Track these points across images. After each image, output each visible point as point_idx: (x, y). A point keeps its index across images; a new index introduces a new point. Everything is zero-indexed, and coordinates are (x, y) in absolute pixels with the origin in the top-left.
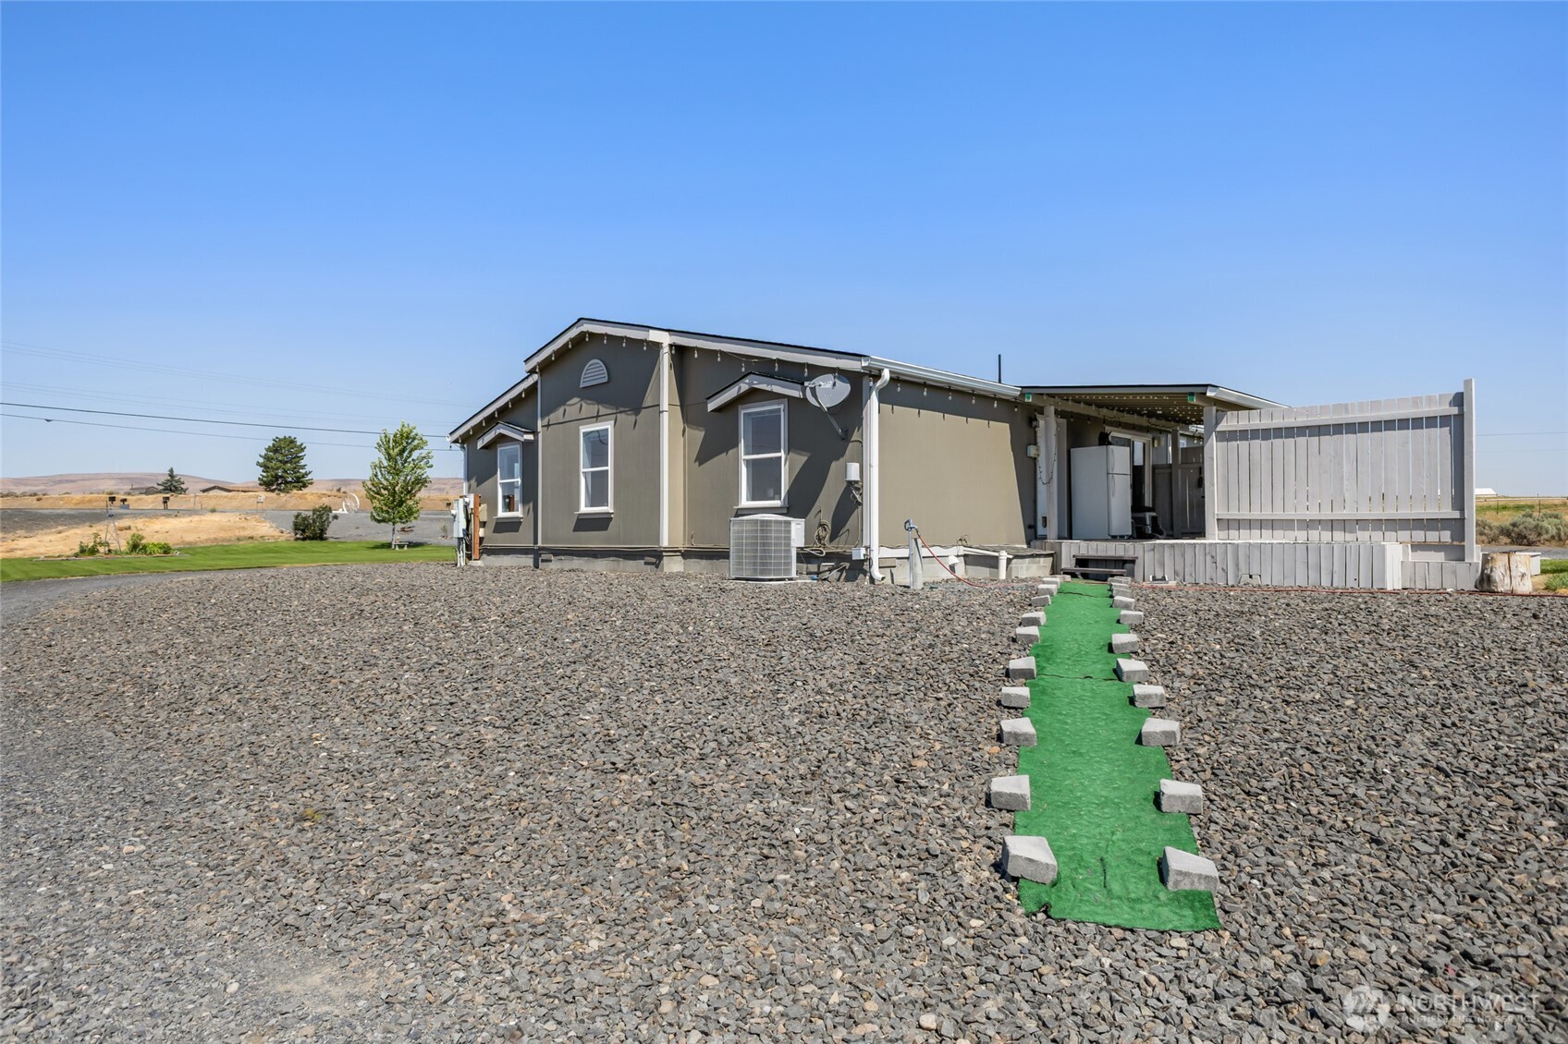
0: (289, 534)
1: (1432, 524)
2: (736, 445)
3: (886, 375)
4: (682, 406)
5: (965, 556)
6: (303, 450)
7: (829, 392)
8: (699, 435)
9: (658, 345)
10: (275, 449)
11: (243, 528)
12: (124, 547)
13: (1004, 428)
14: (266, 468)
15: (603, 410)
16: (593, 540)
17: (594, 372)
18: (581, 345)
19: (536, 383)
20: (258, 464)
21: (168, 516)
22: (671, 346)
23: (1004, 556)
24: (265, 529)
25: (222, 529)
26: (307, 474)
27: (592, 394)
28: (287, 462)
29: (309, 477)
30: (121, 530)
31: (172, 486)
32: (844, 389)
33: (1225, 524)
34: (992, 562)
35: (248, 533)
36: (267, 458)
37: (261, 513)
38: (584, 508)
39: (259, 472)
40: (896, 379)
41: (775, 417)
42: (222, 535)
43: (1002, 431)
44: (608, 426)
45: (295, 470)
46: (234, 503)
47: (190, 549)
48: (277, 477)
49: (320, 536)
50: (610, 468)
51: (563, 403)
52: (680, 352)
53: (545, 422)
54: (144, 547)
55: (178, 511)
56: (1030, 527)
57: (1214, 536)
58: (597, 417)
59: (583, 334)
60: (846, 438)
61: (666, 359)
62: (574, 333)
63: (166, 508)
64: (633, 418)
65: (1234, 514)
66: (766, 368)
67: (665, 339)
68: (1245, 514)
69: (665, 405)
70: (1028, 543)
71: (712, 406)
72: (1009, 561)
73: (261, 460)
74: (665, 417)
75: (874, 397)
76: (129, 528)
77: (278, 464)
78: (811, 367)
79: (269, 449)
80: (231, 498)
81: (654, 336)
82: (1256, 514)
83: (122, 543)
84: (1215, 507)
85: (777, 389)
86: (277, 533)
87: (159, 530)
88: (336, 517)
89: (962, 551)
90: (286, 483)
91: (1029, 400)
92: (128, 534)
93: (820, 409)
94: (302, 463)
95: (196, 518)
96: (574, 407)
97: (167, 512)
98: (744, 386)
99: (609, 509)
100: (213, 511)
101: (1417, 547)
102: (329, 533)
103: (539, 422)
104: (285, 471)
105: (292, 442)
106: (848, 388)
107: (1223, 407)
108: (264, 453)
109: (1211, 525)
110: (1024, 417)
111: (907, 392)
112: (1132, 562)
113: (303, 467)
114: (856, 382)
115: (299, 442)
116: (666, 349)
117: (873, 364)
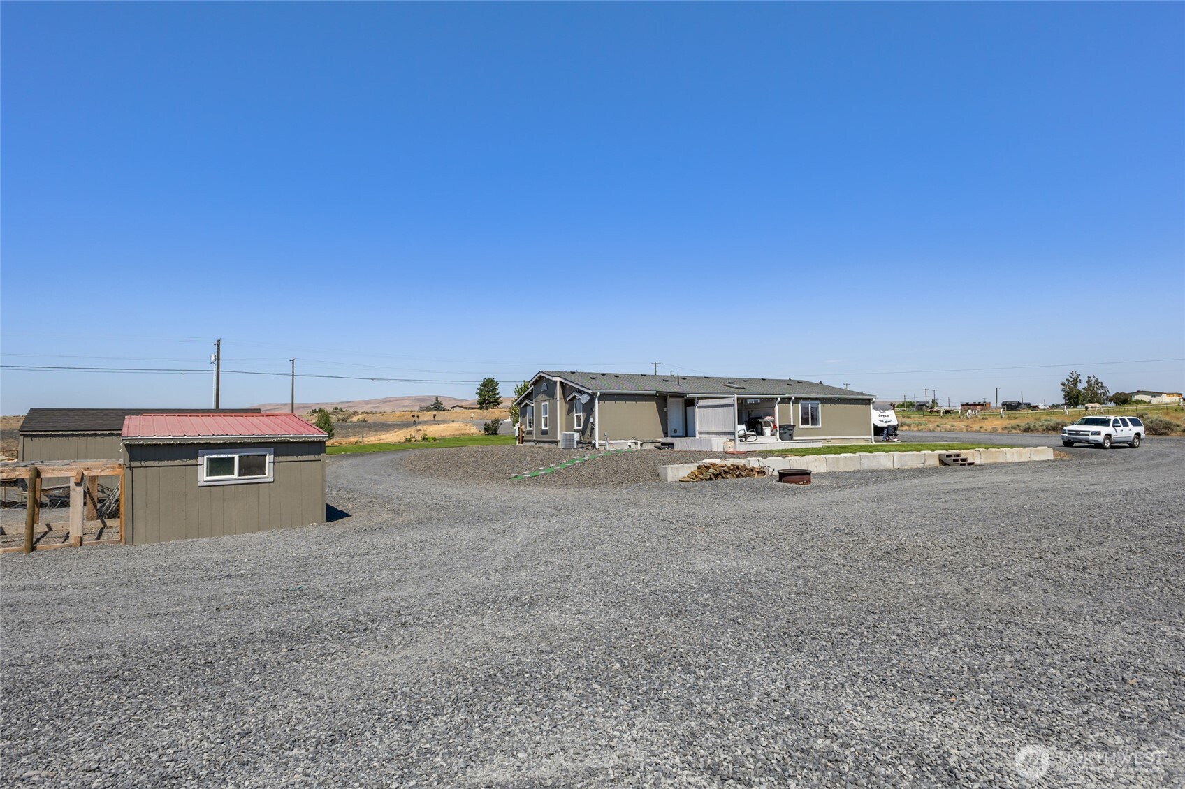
0: (482, 432)
1: (731, 434)
2: (573, 410)
3: (599, 393)
4: (562, 396)
5: (633, 442)
6: (497, 385)
7: (585, 399)
8: (568, 406)
9: (556, 381)
10: (484, 385)
11: (465, 429)
12: (420, 439)
14: (480, 395)
15: (546, 398)
16: (545, 438)
17: (544, 387)
18: (541, 379)
20: (477, 393)
21: (436, 424)
22: (560, 381)
23: (640, 442)
24: (474, 430)
25: (456, 430)
26: (500, 398)
27: (544, 393)
28: (490, 392)
29: (501, 399)
30: (418, 430)
31: (437, 407)
33: (700, 433)
34: (637, 444)
35: (466, 432)
36: (480, 389)
37: (472, 422)
38: (543, 428)
39: (477, 397)
40: (603, 394)
42: (456, 433)
43: (653, 405)
44: (547, 403)
45: (494, 395)
46: (464, 416)
47: (444, 439)
48: (485, 400)
49: (495, 433)
50: (548, 416)
51: (538, 395)
52: (562, 384)
54: (427, 439)
55: (439, 421)
56: (666, 433)
57: (697, 436)
58: (545, 400)
60: (591, 411)
61: (558, 385)
63: (435, 420)
64: (552, 401)
65: (703, 430)
66: (575, 390)
67: (558, 379)
68: (705, 430)
69: (558, 399)
71: (568, 400)
73: (478, 391)
74: (558, 402)
75: (596, 399)
76: (421, 430)
77: (486, 393)
78: (583, 391)
79: (481, 385)
80: (463, 413)
81: (554, 379)
82: (708, 430)
83: (419, 437)
84: (698, 428)
85: (578, 396)
86: (478, 432)
87: (434, 431)
88: (501, 424)
90: (490, 403)
91: (660, 395)
92: (421, 433)
93: (582, 403)
94: (497, 392)
95: (446, 425)
96: (540, 396)
97: (435, 422)
98: (574, 395)
99: (547, 428)
100: (453, 421)
102: (499, 432)
103: (534, 400)
104: (489, 397)
105: (491, 381)
106: (589, 397)
107: (699, 399)
108: (479, 387)
109: (697, 433)
110: (662, 399)
111: (605, 397)
112: (673, 444)
113: (498, 394)
114: (592, 396)
115: (495, 381)
116: (558, 382)
117: (595, 391)
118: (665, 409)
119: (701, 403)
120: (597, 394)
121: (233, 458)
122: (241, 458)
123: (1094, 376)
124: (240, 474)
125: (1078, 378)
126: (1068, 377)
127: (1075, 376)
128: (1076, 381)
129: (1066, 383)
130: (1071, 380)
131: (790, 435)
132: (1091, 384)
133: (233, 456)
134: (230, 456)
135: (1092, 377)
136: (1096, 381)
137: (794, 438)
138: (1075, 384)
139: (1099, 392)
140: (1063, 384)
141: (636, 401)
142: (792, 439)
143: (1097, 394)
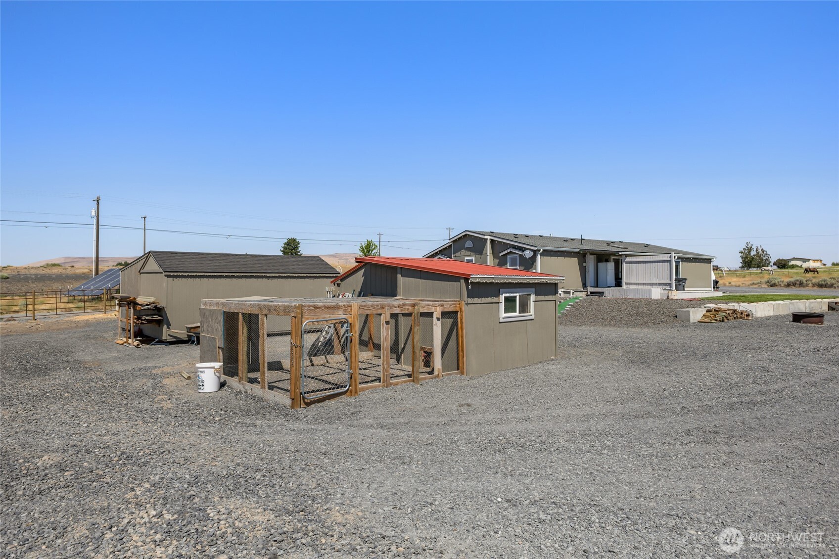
1: (666, 284)
2: (507, 264)
3: (542, 250)
4: (493, 254)
5: (564, 291)
6: (299, 244)
7: (528, 254)
8: (497, 261)
9: (487, 239)
10: (288, 244)
13: (576, 259)
15: (472, 254)
17: (469, 244)
18: (465, 237)
19: (451, 245)
20: (281, 250)
22: (490, 239)
23: (572, 291)
27: (468, 249)
28: (293, 250)
32: (532, 253)
33: (627, 284)
34: (569, 293)
36: (284, 248)
40: (544, 251)
41: (516, 258)
43: (575, 260)
44: (473, 258)
51: (460, 251)
52: (492, 241)
53: (455, 255)
56: (584, 284)
57: (624, 287)
58: (470, 255)
59: (466, 235)
60: (533, 264)
61: (489, 242)
62: (464, 234)
64: (480, 256)
65: (628, 281)
66: (514, 247)
67: (488, 237)
68: (631, 282)
69: (488, 254)
70: (583, 288)
71: (500, 255)
72: (573, 293)
73: (282, 249)
74: (489, 257)
75: (539, 255)
77: (289, 250)
78: (525, 248)
79: (285, 244)
81: (486, 237)
82: (633, 282)
84: (624, 280)
85: (517, 252)
89: (563, 290)
91: (582, 252)
93: (526, 258)
94: (299, 250)
96: (463, 252)
98: (509, 251)
101: (664, 290)
103: (453, 256)
105: (294, 240)
106: (533, 253)
107: (626, 256)
108: (283, 246)
109: (624, 284)
110: (582, 256)
111: (546, 253)
112: (603, 293)
113: (299, 252)
114: (535, 252)
115: (297, 241)
116: (489, 240)
117: (539, 248)
118: (584, 264)
119: (628, 259)
120: (540, 250)
121: (516, 297)
122: (520, 296)
123: (761, 246)
124: (519, 313)
125: (751, 247)
126: (745, 247)
127: (750, 246)
128: (750, 249)
129: (743, 251)
130: (747, 249)
131: (684, 286)
132: (759, 252)
133: (515, 295)
134: (512, 295)
135: (759, 247)
136: (762, 250)
137: (686, 289)
138: (749, 252)
139: (764, 258)
140: (741, 252)
141: (564, 257)
142: (684, 290)
143: (762, 260)
